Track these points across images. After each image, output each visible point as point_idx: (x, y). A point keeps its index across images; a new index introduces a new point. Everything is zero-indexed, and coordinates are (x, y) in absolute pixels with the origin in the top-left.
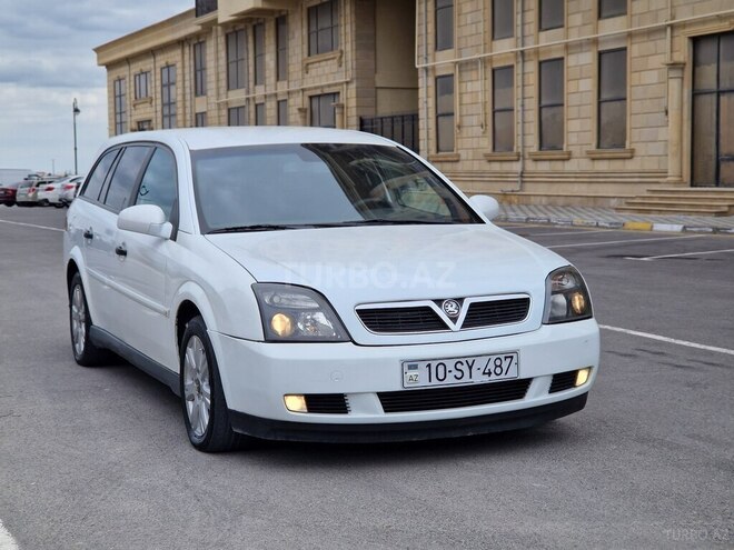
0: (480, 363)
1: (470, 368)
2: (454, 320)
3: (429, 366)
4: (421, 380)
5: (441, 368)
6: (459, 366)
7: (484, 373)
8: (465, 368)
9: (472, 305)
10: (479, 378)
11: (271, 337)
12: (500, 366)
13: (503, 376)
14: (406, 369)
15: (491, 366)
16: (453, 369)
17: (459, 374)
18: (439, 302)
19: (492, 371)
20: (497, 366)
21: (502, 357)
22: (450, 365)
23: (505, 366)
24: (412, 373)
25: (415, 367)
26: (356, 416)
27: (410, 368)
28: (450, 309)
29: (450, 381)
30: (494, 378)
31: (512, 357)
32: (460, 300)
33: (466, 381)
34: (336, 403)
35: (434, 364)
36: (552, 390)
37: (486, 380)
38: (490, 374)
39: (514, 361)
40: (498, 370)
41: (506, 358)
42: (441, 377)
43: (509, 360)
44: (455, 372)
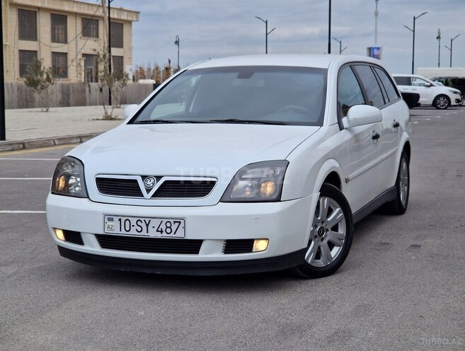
0: (155, 223)
1: (147, 225)
2: (148, 191)
3: (120, 220)
4: (116, 230)
5: (127, 223)
6: (139, 223)
7: (157, 231)
8: (143, 225)
9: (166, 182)
10: (153, 234)
12: (170, 227)
13: (172, 235)
14: (106, 220)
15: (163, 227)
16: (135, 225)
17: (139, 229)
18: (144, 177)
19: (164, 230)
20: (167, 227)
21: (172, 221)
22: (133, 221)
23: (174, 227)
24: (110, 223)
25: (112, 220)
27: (109, 219)
28: (149, 183)
29: (133, 233)
30: (164, 235)
31: (180, 222)
32: (159, 178)
33: (144, 234)
35: (123, 219)
36: (227, 251)
37: (159, 235)
38: (162, 232)
39: (182, 225)
40: (169, 230)
41: (175, 222)
42: (128, 229)
43: (177, 224)
44: (136, 227)
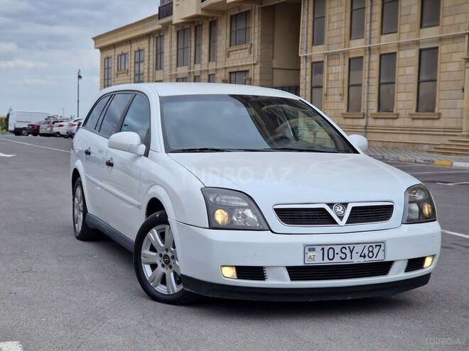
0: (358, 249)
1: (351, 252)
2: (341, 218)
3: (323, 249)
4: (317, 259)
5: (331, 251)
6: (343, 250)
7: (361, 256)
8: (348, 252)
9: (354, 208)
10: (357, 260)
11: (213, 226)
12: (372, 252)
13: (374, 259)
14: (307, 251)
15: (366, 252)
16: (339, 252)
17: (343, 256)
18: (331, 205)
19: (366, 255)
20: (370, 252)
21: (374, 245)
22: (337, 249)
23: (375, 251)
24: (311, 254)
25: (314, 250)
26: (271, 282)
27: (310, 250)
28: (338, 210)
29: (337, 261)
30: (367, 260)
31: (380, 246)
32: (345, 205)
33: (348, 261)
34: (258, 273)
35: (326, 249)
37: (362, 260)
38: (365, 256)
39: (382, 248)
40: (371, 255)
41: (376, 246)
42: (331, 257)
43: (378, 248)
44: (341, 255)
